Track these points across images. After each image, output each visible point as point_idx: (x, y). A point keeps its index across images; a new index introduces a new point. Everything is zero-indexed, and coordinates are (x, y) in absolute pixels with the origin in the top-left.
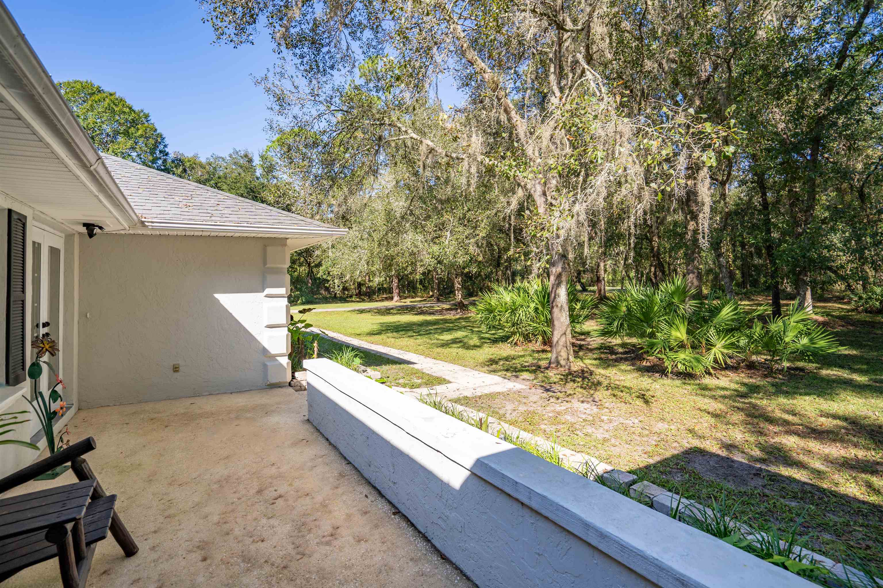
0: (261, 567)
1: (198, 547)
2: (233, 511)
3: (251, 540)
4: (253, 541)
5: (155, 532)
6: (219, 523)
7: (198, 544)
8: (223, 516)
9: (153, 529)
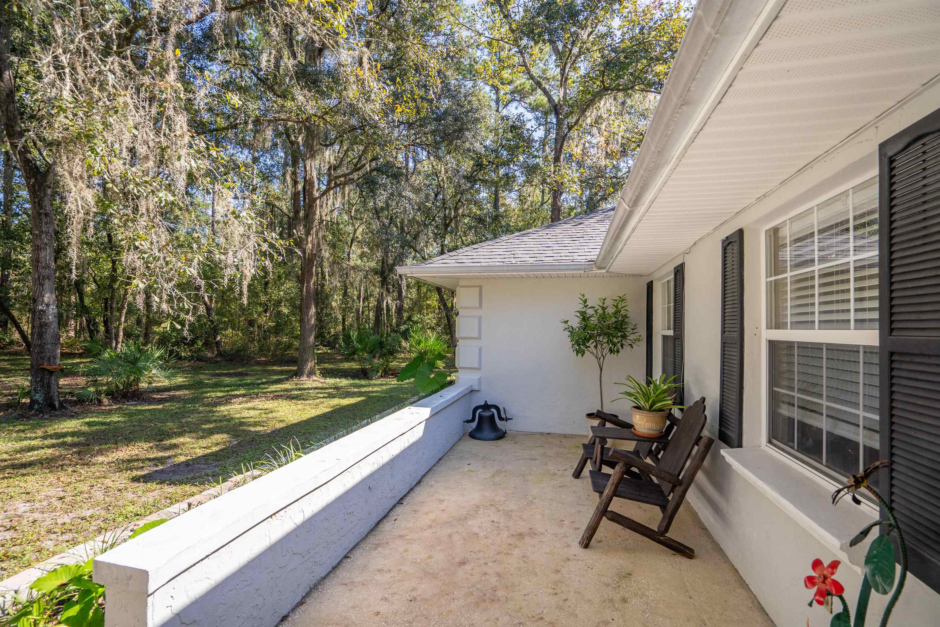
0: (504, 510)
1: (536, 534)
2: (499, 553)
3: (499, 525)
4: (499, 523)
5: (568, 559)
6: (515, 547)
7: (536, 537)
8: (509, 552)
9: (570, 563)
